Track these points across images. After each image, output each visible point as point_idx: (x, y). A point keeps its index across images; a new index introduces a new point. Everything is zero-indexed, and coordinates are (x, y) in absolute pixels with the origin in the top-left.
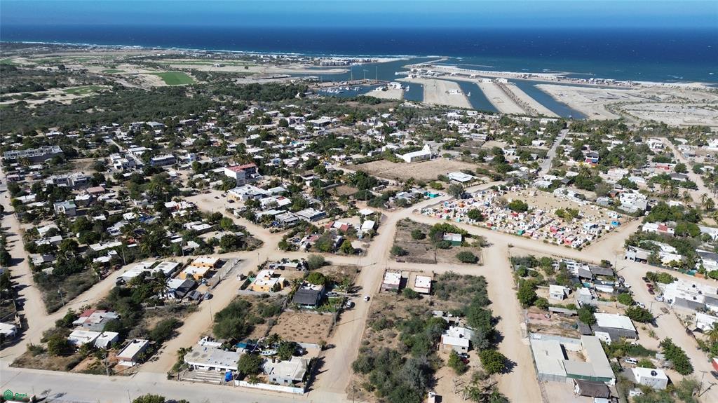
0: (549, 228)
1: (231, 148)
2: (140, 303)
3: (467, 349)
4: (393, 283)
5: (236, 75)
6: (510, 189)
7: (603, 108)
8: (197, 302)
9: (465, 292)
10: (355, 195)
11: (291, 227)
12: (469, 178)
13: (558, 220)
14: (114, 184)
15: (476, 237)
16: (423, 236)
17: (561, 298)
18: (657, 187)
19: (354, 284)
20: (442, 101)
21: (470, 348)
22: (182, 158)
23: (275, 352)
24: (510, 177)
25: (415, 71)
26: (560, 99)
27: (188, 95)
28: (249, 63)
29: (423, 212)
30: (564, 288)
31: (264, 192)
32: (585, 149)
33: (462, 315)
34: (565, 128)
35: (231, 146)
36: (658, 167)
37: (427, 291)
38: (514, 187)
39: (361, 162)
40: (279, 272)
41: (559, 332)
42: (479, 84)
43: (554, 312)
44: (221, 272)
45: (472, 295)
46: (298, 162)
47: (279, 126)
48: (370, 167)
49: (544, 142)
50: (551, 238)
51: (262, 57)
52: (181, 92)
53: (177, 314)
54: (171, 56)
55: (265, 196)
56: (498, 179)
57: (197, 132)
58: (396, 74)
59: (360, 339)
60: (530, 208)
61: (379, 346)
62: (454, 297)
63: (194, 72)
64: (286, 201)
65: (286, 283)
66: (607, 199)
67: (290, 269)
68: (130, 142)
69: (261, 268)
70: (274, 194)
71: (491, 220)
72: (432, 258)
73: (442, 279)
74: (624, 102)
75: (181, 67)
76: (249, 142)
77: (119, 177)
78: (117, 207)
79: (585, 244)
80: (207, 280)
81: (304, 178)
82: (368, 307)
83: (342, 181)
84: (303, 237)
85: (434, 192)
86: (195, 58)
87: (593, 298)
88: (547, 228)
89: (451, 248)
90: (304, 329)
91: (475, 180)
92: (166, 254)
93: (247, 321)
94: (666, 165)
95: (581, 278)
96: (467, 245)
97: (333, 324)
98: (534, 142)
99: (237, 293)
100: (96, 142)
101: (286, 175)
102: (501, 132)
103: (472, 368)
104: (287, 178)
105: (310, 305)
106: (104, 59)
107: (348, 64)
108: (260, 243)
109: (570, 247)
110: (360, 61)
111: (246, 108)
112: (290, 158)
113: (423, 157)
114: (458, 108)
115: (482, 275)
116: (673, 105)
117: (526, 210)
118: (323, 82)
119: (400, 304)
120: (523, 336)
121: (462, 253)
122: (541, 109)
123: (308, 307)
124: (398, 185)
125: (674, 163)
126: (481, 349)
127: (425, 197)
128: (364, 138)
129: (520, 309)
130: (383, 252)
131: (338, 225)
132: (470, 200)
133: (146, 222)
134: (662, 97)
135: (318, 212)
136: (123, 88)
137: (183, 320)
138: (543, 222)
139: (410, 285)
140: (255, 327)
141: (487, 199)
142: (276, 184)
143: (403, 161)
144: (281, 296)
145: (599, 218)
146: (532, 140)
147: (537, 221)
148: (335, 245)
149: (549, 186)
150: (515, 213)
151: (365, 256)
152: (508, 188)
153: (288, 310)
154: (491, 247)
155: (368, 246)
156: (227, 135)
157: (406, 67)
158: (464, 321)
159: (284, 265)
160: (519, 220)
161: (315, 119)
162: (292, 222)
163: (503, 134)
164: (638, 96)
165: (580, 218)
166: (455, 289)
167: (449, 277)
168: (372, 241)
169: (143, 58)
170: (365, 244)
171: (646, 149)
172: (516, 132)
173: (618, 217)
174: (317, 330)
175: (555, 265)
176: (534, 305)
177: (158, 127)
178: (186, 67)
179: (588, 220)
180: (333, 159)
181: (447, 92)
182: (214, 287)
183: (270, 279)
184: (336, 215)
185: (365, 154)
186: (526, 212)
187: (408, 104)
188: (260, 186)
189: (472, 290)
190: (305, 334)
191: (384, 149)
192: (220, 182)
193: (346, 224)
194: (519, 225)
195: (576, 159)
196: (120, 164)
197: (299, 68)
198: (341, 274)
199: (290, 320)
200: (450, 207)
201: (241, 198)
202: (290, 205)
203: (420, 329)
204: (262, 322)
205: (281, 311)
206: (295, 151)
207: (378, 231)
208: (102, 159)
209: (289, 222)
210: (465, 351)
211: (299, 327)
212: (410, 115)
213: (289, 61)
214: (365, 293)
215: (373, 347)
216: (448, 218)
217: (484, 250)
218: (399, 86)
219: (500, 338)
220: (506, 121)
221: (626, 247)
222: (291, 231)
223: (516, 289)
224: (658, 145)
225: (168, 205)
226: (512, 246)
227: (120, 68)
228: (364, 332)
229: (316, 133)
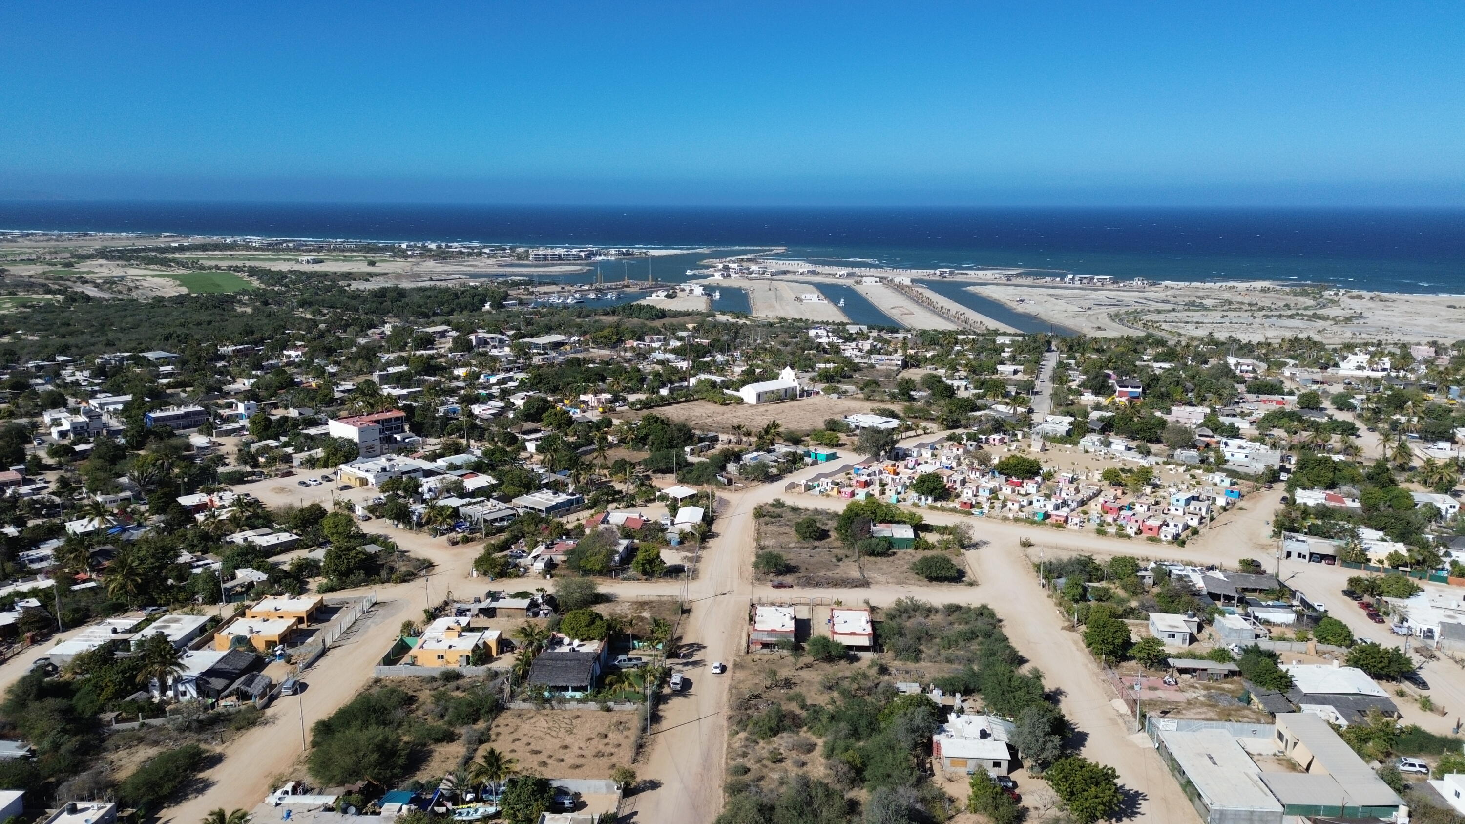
0: (1099, 507)
1: (343, 391)
2: (95, 713)
3: (1005, 766)
4: (779, 628)
5: (348, 276)
6: (987, 440)
7: (1108, 320)
8: (259, 703)
9: (956, 641)
10: (645, 462)
11: (501, 530)
12: (894, 423)
13: (1110, 493)
14: (49, 468)
15: (943, 530)
16: (823, 535)
17: (1184, 640)
18: (1278, 432)
19: (680, 638)
20: (791, 312)
21: (1015, 764)
22: (225, 412)
23: (493, 810)
24: (979, 420)
25: (726, 268)
26: (1020, 309)
27: (239, 309)
28: (378, 257)
29: (809, 488)
30: (1185, 617)
31: (427, 465)
32: (1109, 376)
33: (967, 692)
34: (1049, 350)
35: (341, 388)
36: (1264, 401)
37: (865, 641)
38: (995, 436)
39: (646, 405)
40: (483, 621)
41: (1212, 714)
42: (858, 288)
43: (1182, 671)
44: (329, 632)
45: (974, 646)
46: (502, 411)
47: (451, 350)
48: (675, 413)
49: (1021, 368)
50: (1109, 524)
51: (404, 246)
52: (225, 303)
53: (203, 736)
54: (204, 248)
55: (429, 473)
56: (955, 424)
57: (261, 368)
58: (689, 273)
59: (720, 761)
60: (1045, 468)
61: (776, 776)
62: (930, 652)
63: (253, 272)
64: (483, 480)
65: (503, 644)
66: (1193, 453)
67: (510, 613)
68: (97, 388)
69: (432, 615)
70: (452, 467)
71: (967, 494)
72: (855, 574)
73: (891, 617)
74: (1142, 311)
75: (224, 264)
76: (386, 379)
77: (63, 452)
78: (50, 509)
79: (1188, 532)
80: (290, 651)
81: (519, 436)
82: (727, 686)
83: (610, 438)
84: (535, 545)
85: (824, 451)
86: (256, 249)
87: (1257, 636)
88: (1094, 508)
89: (894, 554)
90: (566, 747)
91: (909, 429)
92: (177, 600)
93: (406, 739)
94: (1278, 397)
95: (1215, 597)
96: (928, 547)
97: (644, 729)
98: (1000, 368)
99: (373, 675)
100: (11, 388)
101: (476, 432)
102: (929, 355)
103: (1033, 813)
104: (480, 438)
105: (575, 690)
106: (49, 253)
107: (588, 257)
108: (428, 565)
109: (1160, 540)
110: (612, 254)
111: (372, 326)
112: (484, 402)
113: (782, 393)
114: (827, 323)
115: (984, 602)
116: (1236, 314)
117: (1037, 474)
118: (540, 284)
119: (805, 674)
120: (1129, 729)
121: (925, 559)
122: (992, 324)
123: (569, 694)
124: (740, 442)
125: (1291, 393)
126: (1045, 765)
127: (807, 459)
128: (646, 367)
129: (1097, 670)
130: (736, 575)
131: (618, 516)
132: (910, 462)
133: (125, 536)
134: (1208, 302)
135: (563, 497)
136: (88, 298)
137: (217, 748)
138: (1080, 497)
139: (819, 629)
140: (430, 753)
141: (944, 459)
142: (457, 450)
143: (740, 401)
144: (495, 675)
145: (1194, 486)
146: (996, 364)
147: (1067, 492)
148: (617, 558)
149: (1068, 433)
150: (1014, 479)
151: (693, 579)
152: (984, 437)
153: (518, 705)
154: (983, 550)
155: (698, 559)
156: (332, 369)
157: (706, 262)
158: (976, 702)
159: (494, 605)
160: (1028, 494)
161: (532, 337)
162: (502, 519)
163: (933, 356)
164: (1163, 302)
165: (1156, 486)
166: (930, 637)
167: (906, 611)
168: (704, 548)
169: (140, 250)
170: (690, 555)
171: (1227, 371)
172: (958, 352)
173: (1232, 484)
174: (601, 747)
175: (1143, 573)
176: (1132, 658)
177: (167, 362)
178: (240, 264)
179: (1173, 490)
180: (583, 402)
181: (798, 299)
182: (309, 665)
183: (459, 635)
184: (608, 502)
185: (654, 390)
186: (1038, 479)
187: (721, 318)
188: (415, 455)
189: (972, 635)
190: (570, 758)
191: (693, 381)
192: (319, 453)
193: (636, 516)
194: (1031, 503)
195: (1097, 393)
196: (66, 426)
197: (487, 265)
198: (642, 619)
199: (526, 727)
200: (869, 475)
201: (371, 479)
202: (492, 487)
203: (873, 728)
204: (449, 737)
205: (498, 708)
206: (495, 390)
207: (714, 528)
208: (24, 421)
209: (496, 520)
210: (1003, 770)
211: (550, 745)
212: (735, 331)
213: (462, 253)
214: (713, 656)
215: (762, 778)
216: (869, 496)
217: (970, 555)
218: (698, 291)
219: (1081, 739)
220: (930, 338)
221: (1277, 534)
222: (503, 537)
223: (1072, 628)
224: (1245, 368)
225: (186, 501)
226: (1030, 545)
227: (83, 267)
228: (729, 745)
229: (537, 360)
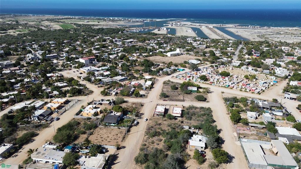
0: (242, 84)
1: (86, 51)
2: (17, 123)
3: (204, 148)
4: (161, 111)
5: (94, 25)
6: (220, 67)
7: (257, 37)
8: (50, 122)
9: (201, 116)
10: (142, 70)
11: (109, 84)
12: (199, 62)
13: (245, 80)
14: (25, 66)
15: (204, 88)
16: (177, 88)
17: (254, 119)
18: (291, 66)
19: (139, 112)
20: (184, 34)
21: (206, 147)
22: (62, 55)
23: (88, 151)
24: (219, 62)
25: (172, 24)
26: (237, 34)
27: (70, 32)
28: (100, 21)
29: (176, 77)
30: (256, 113)
31: (98, 69)
32: (253, 51)
33: (200, 129)
34: (241, 44)
35: (85, 51)
36: (289, 58)
37: (179, 115)
38: (222, 66)
39: (146, 56)
40: (99, 106)
41: (257, 138)
42: (201, 29)
43: (252, 126)
44: (67, 107)
45: (205, 117)
46: (116, 57)
47: (109, 43)
48: (151, 58)
49: (233, 49)
50: (243, 88)
51: (106, 19)
52: (68, 31)
53: (36, 129)
54: (67, 19)
55: (98, 71)
56: (213, 63)
57: (71, 46)
58: (164, 25)
59: (141, 142)
60: (231, 74)
61: (152, 147)
62: (194, 118)
63: (75, 24)
64: (108, 73)
65: (101, 112)
66: (268, 71)
67: (105, 104)
68: (38, 49)
69: (89, 104)
70: (102, 70)
71: (212, 80)
72: (182, 98)
73: (187, 109)
74: (265, 34)
75: (69, 22)
76: (94, 49)
77: (28, 63)
78: (22, 76)
79: (262, 91)
80: (59, 111)
81: (118, 63)
82: (147, 124)
83: (137, 64)
84: (114, 89)
85: (182, 68)
86: (76, 19)
87: (272, 118)
88: (241, 84)
89: (192, 94)
90: (108, 137)
91: (202, 63)
92: (40, 97)
93: (76, 133)
94: (292, 57)
95: (264, 108)
96: (200, 92)
97: (126, 134)
98: (228, 49)
99: (73, 117)
100: (22, 49)
101: (109, 62)
102: (212, 45)
103: (208, 160)
104: (110, 63)
105: (113, 123)
106: (37, 20)
107: (143, 21)
108: (92, 92)
109: (254, 93)
110: (148, 20)
111: (95, 37)
112: (113, 55)
113: (176, 54)
114: (192, 37)
115: (209, 107)
116: (288, 35)
117: (229, 75)
118: (132, 27)
119: (165, 122)
120: (236, 140)
121: (198, 96)
122: (229, 37)
123: (112, 124)
124: (164, 66)
125: (296, 56)
126: (213, 148)
127: (178, 70)
128: (149, 47)
129: (232, 125)
130: (156, 97)
131: (133, 83)
132: (200, 72)
133: (35, 82)
134: (282, 33)
135: (123, 77)
136: (42, 29)
137: (38, 132)
138: (238, 81)
139: (170, 112)
140: (80, 136)
141: (208, 71)
142: (104, 65)
143: (167, 56)
144: (98, 119)
145: (266, 79)
146: (227, 48)
147: (235, 80)
148: (131, 92)
149: (239, 65)
150: (223, 77)
151: (146, 98)
152: (219, 66)
153: (101, 126)
154: (212, 93)
155: (148, 93)
156: (85, 46)
157: (168, 22)
158: (201, 131)
159: (102, 102)
160: (226, 80)
161: (126, 40)
162: (110, 82)
163: (213, 45)
164: (271, 32)
165: (257, 79)
166: (195, 114)
167: (191, 108)
168: (150, 91)
169: (54, 19)
170: (147, 92)
171: (281, 50)
172: (219, 45)
173: (276, 79)
174: (116, 137)
175: (248, 101)
176: (240, 122)
177: (53, 44)
178: (72, 22)
179: (261, 80)
180: (133, 55)
181: (187, 31)
182: (62, 114)
183: (92, 109)
184: (133, 79)
185: (149, 53)
186: (229, 77)
187: (169, 35)
188: (96, 66)
189: (204, 115)
190: (109, 140)
191: (158, 51)
192: (77, 65)
193: (137, 83)
194: (226, 82)
195: (249, 55)
196: (30, 58)
197: (122, 23)
198: (132, 107)
199: (101, 132)
200: (191, 75)
201: (86, 72)
202: (110, 75)
203: (176, 137)
204: (84, 133)
205: (96, 127)
206: (116, 52)
207: (153, 86)
208: (23, 56)
209: (108, 82)
210: (203, 149)
211: (105, 136)
212: (170, 39)
213: (117, 20)
214: (145, 117)
215: (149, 147)
216: (190, 80)
217: (209, 95)
218: (165, 29)
219: (223, 142)
220: (213, 41)
221: (283, 92)
222: (109, 86)
223: (228, 114)
224: (286, 49)
225: (48, 75)
226: (224, 93)
227: (43, 23)
228: (144, 138)
229: (126, 45)
